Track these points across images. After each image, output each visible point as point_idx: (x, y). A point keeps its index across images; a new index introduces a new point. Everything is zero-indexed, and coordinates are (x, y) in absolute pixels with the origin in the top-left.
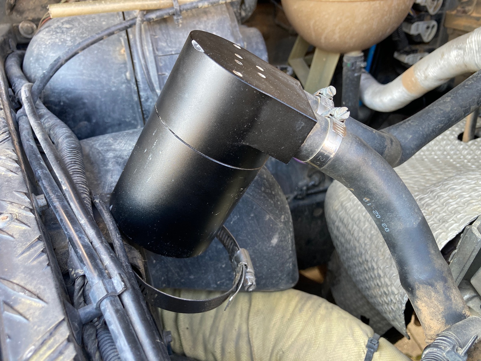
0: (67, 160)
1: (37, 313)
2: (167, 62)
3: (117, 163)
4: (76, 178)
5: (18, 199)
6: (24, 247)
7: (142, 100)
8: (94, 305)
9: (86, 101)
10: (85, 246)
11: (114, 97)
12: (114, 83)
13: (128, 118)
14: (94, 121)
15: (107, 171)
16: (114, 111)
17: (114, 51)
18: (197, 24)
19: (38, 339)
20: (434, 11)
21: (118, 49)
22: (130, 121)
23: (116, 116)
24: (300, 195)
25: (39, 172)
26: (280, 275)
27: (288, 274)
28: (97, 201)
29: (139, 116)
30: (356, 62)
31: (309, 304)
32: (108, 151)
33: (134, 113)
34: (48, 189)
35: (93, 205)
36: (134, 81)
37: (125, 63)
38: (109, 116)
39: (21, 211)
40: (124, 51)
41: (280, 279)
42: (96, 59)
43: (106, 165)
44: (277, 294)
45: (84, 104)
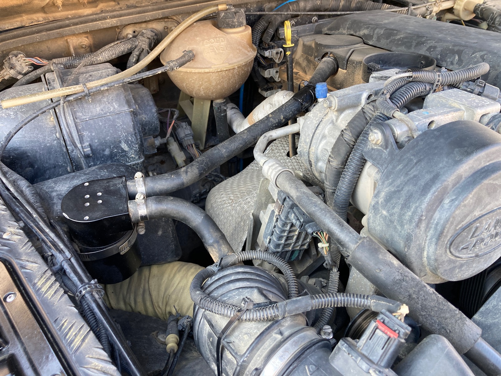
0: (32, 201)
1: (36, 268)
2: (84, 126)
3: (59, 198)
4: (39, 210)
5: (12, 224)
6: (23, 245)
7: (69, 151)
8: (59, 264)
9: (29, 154)
10: (50, 242)
11: (49, 150)
12: (48, 141)
13: (60, 162)
14: (36, 167)
15: (54, 204)
16: (50, 159)
17: (46, 119)
18: (102, 98)
19: (39, 276)
20: (279, 61)
21: (48, 117)
22: (62, 164)
23: (52, 162)
24: (196, 200)
25: (17, 209)
26: (166, 253)
27: (172, 252)
28: (52, 221)
29: (68, 160)
30: (220, 107)
31: (185, 268)
32: (52, 192)
33: (64, 158)
34: (25, 218)
35: (50, 223)
36: (62, 138)
37: (55, 127)
38: (47, 163)
39: (15, 230)
40: (53, 118)
41: (167, 255)
42: (33, 126)
43: (53, 200)
44: (167, 265)
45: (28, 156)
